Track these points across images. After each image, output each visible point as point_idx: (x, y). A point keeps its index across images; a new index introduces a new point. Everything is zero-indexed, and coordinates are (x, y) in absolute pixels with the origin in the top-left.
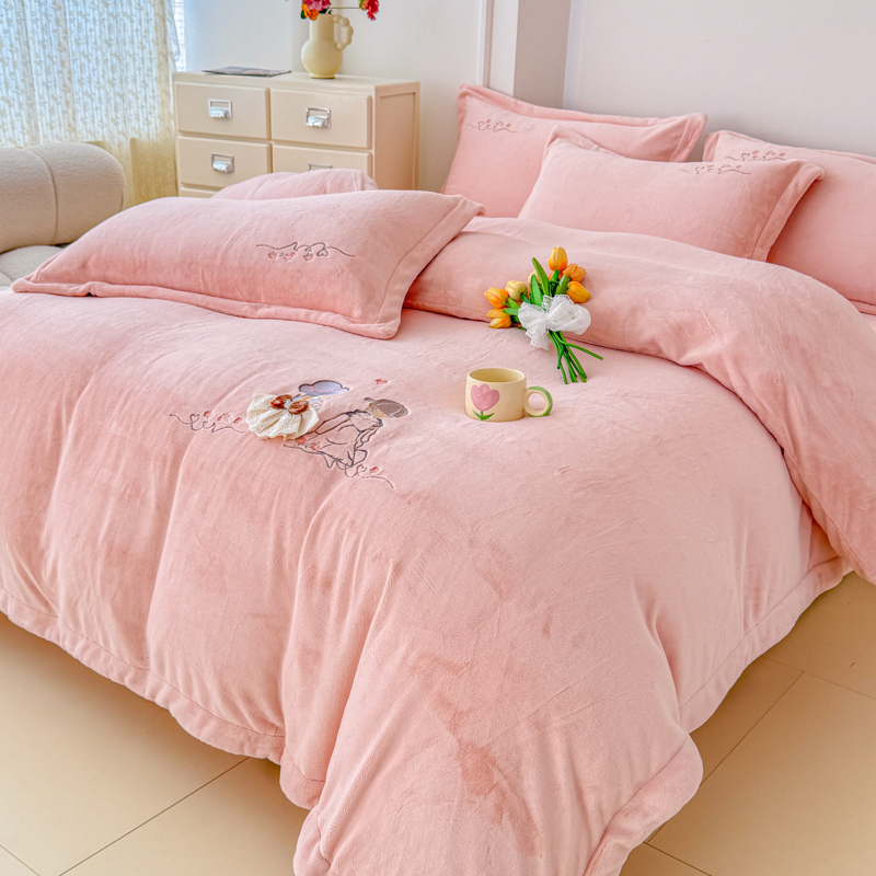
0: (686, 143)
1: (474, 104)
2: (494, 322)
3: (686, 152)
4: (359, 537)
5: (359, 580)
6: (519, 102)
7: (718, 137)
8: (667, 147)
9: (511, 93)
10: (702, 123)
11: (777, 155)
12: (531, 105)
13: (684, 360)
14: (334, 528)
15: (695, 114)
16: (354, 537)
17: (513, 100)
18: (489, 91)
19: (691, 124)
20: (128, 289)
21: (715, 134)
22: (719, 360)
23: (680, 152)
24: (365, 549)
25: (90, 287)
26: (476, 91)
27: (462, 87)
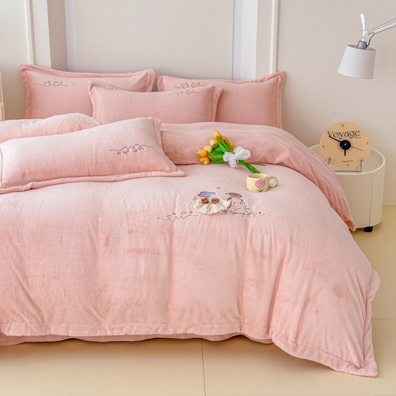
0: (150, 83)
1: (32, 73)
2: (206, 163)
3: (151, 87)
4: (271, 235)
5: (276, 248)
6: (58, 71)
7: (162, 78)
8: (143, 85)
9: (50, 67)
10: (155, 74)
11: (197, 84)
12: (65, 72)
13: (276, 162)
14: (259, 235)
15: (149, 70)
16: (269, 235)
17: (54, 70)
18: (37, 67)
19: (150, 75)
20: (50, 182)
21: (160, 77)
22: (288, 159)
23: (148, 87)
24: (275, 238)
25: (32, 185)
26: (31, 67)
27: (21, 66)
